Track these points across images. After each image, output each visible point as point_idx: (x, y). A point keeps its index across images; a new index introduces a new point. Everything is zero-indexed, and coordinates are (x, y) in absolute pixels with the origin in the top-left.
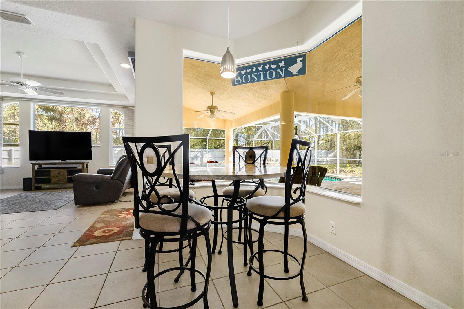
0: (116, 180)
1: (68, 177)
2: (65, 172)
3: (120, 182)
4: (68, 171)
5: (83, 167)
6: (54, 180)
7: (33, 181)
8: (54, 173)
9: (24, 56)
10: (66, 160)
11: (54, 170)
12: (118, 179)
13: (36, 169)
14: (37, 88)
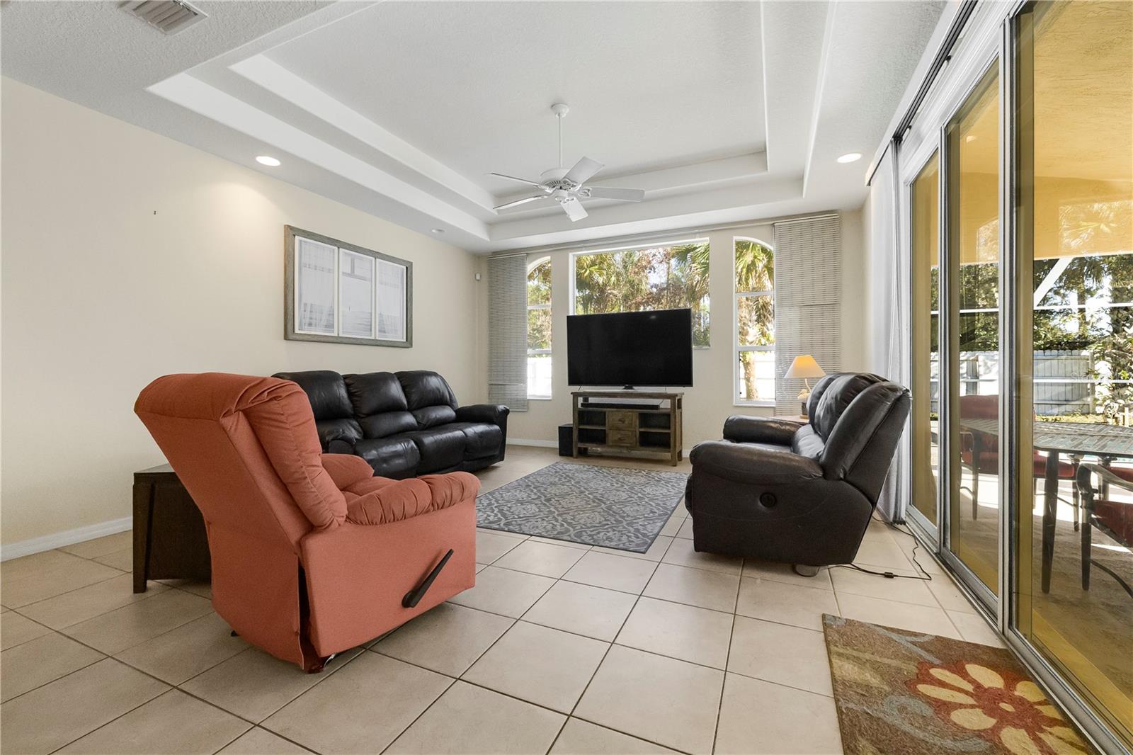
0: (841, 479)
1: (641, 433)
2: (633, 417)
3: (863, 497)
4: (641, 415)
5: (673, 404)
6: (612, 436)
7: (575, 434)
8: (613, 417)
9: (565, 111)
10: (634, 387)
11: (612, 412)
12: (849, 478)
13: (579, 406)
14: (589, 190)
